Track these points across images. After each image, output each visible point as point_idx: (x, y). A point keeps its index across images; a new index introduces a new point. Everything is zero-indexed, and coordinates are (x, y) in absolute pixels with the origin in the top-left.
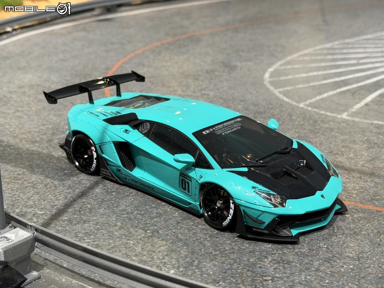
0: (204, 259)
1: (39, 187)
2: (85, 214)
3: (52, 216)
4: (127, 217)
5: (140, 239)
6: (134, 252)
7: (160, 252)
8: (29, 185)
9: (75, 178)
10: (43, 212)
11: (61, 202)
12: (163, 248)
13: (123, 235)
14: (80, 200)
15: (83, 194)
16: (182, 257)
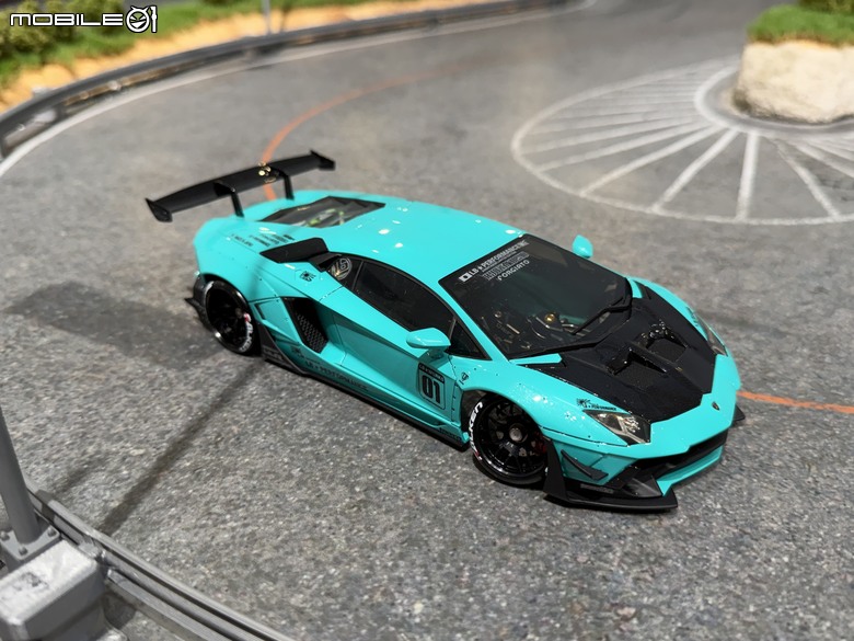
0: (481, 563)
1: (138, 387)
2: (227, 449)
3: (159, 459)
4: (312, 452)
5: (343, 513)
6: (331, 552)
7: (385, 547)
8: (121, 382)
9: (209, 362)
10: (142, 451)
11: (179, 422)
12: (391, 535)
13: (306, 501)
14: (217, 416)
15: (224, 400)
16: (434, 561)
